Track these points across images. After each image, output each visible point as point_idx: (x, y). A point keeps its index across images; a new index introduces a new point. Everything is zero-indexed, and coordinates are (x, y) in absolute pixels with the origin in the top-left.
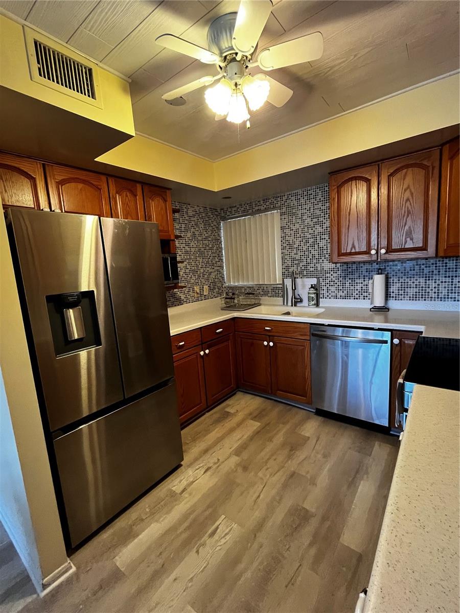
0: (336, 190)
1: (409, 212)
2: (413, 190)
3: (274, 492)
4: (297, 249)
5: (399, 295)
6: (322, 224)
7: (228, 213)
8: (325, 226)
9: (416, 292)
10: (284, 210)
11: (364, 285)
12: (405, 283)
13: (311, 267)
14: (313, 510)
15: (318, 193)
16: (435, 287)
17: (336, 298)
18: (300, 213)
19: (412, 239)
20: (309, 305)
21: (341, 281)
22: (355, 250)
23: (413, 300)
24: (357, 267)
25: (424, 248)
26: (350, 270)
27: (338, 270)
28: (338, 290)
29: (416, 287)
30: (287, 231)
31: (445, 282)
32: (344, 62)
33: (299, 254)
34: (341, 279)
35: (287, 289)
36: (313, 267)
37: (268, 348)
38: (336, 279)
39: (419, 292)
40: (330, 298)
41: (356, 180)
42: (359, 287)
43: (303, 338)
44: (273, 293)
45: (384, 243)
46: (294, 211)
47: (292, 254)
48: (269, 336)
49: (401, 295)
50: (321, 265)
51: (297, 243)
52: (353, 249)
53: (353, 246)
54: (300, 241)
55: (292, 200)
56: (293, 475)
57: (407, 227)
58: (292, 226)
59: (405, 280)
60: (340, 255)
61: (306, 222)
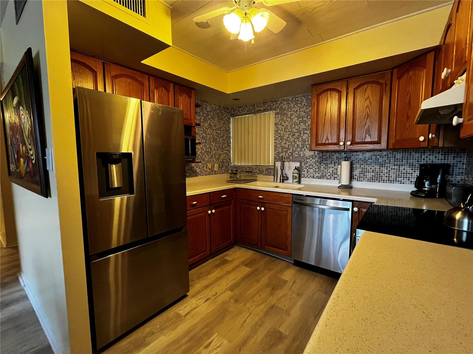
0: (316, 97)
1: (368, 116)
2: (371, 100)
3: (257, 318)
4: (286, 140)
5: (360, 177)
6: (306, 122)
7: (237, 112)
8: (307, 124)
9: (373, 176)
10: (278, 111)
11: (335, 169)
12: (364, 168)
13: (296, 154)
14: (287, 333)
15: (303, 100)
16: (387, 173)
17: (314, 178)
18: (289, 114)
19: (370, 135)
20: (293, 182)
21: (317, 165)
22: (328, 141)
23: (370, 181)
24: (330, 155)
25: (379, 142)
26: (325, 157)
27: (316, 157)
28: (315, 172)
29: (373, 172)
30: (279, 126)
31: (394, 169)
32: (323, 5)
33: (288, 143)
34: (317, 164)
35: (277, 169)
36: (297, 154)
37: (260, 212)
38: (314, 164)
39: (375, 176)
40: (309, 178)
41: (331, 91)
42: (330, 170)
43: (287, 205)
44: (267, 172)
45: (350, 137)
46: (285, 112)
47: (283, 144)
48: (262, 203)
49: (362, 177)
50: (303, 153)
51: (286, 136)
52: (327, 140)
53: (327, 139)
54: (289, 134)
55: (284, 104)
56: (273, 307)
57: (366, 127)
58: (283, 123)
59: (364, 166)
60: (317, 144)
61: (294, 120)
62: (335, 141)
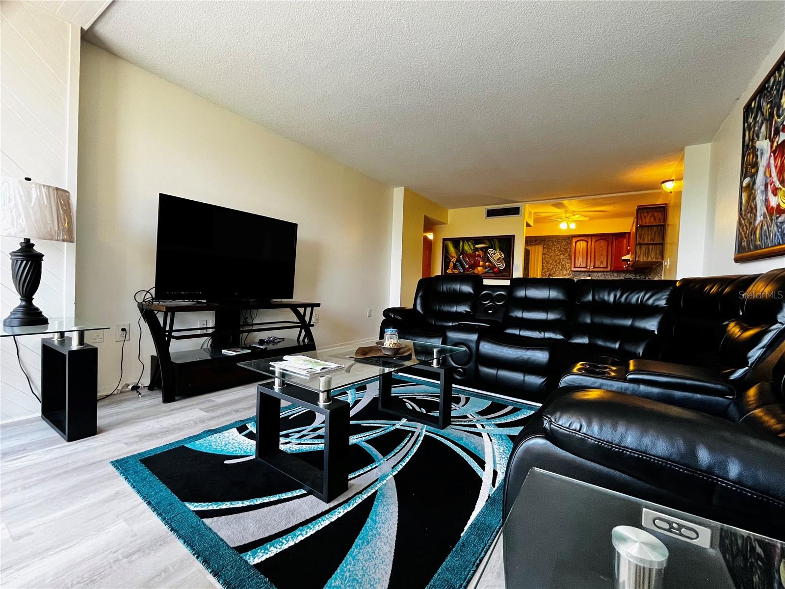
0: (575, 243)
1: (602, 255)
2: (603, 247)
4: (551, 264)
8: (565, 255)
15: (563, 241)
18: (553, 249)
19: (603, 264)
24: (579, 274)
25: (607, 267)
26: (576, 275)
27: (570, 275)
30: (547, 256)
33: (552, 266)
36: (558, 273)
41: (583, 241)
45: (592, 264)
46: (551, 247)
47: (548, 266)
51: (551, 261)
53: (580, 265)
54: (553, 261)
55: (549, 244)
57: (601, 260)
58: (548, 254)
60: (575, 267)
61: (556, 253)
62: (585, 266)
